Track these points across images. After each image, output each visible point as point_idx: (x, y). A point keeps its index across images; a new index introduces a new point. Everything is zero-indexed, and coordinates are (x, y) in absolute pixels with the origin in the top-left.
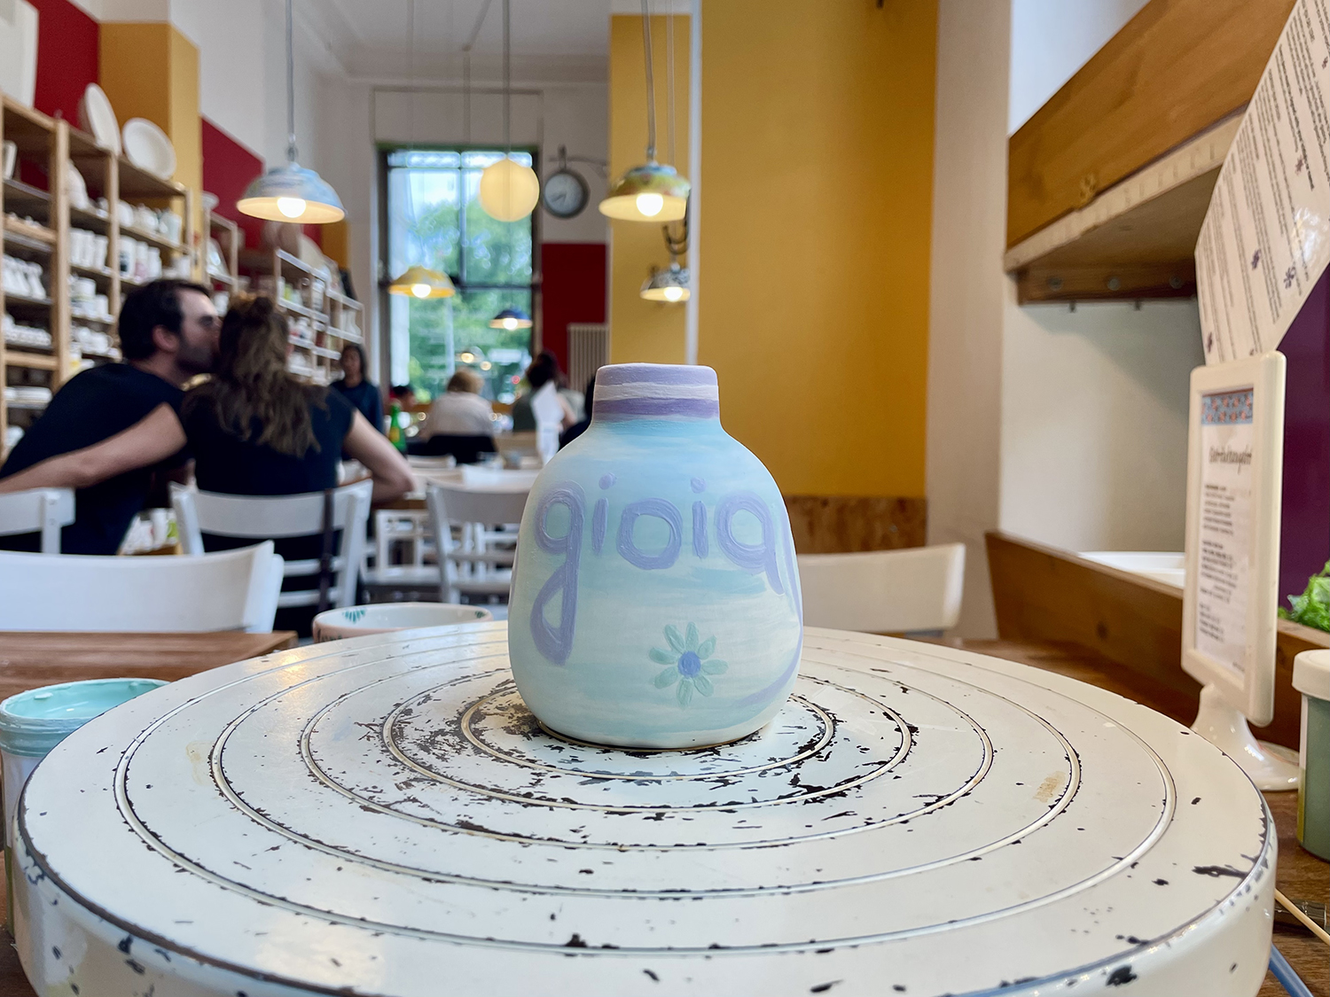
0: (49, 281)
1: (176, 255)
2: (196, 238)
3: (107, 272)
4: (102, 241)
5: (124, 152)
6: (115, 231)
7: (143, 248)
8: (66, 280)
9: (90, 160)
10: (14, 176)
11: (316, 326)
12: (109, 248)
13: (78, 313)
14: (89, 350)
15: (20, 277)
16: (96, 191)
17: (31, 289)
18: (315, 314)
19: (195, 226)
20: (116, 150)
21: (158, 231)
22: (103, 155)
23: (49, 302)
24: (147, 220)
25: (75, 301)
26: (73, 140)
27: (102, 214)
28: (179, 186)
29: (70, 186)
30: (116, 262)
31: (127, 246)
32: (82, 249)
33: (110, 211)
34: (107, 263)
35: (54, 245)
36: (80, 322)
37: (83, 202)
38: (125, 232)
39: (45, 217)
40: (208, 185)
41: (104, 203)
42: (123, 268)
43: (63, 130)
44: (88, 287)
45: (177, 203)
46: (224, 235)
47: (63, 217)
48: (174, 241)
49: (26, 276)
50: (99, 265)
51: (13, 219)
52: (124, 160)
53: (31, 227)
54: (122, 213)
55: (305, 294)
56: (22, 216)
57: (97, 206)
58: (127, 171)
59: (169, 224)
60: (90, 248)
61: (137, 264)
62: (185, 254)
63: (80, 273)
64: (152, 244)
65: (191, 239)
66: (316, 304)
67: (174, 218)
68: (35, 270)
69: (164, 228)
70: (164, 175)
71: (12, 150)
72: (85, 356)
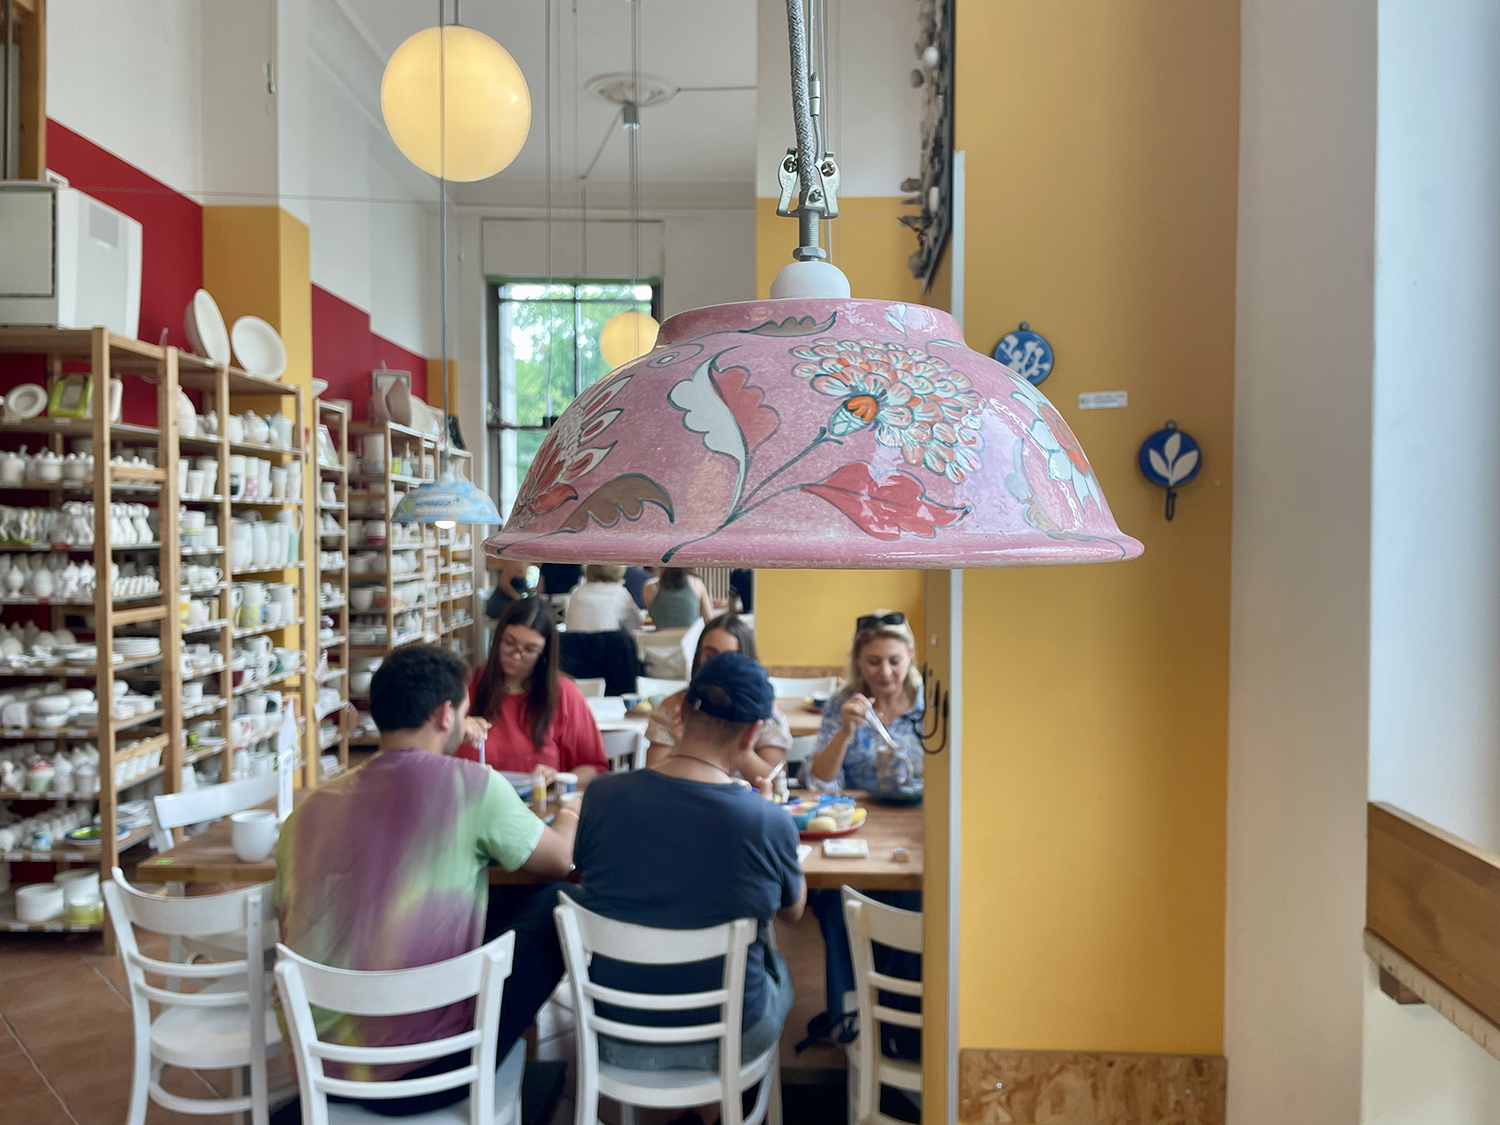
1: (286, 460)
2: (308, 429)
3: (218, 498)
4: (213, 465)
6: (226, 451)
7: (254, 462)
8: (177, 515)
10: (122, 417)
13: (188, 551)
14: (198, 588)
15: (128, 524)
17: (140, 535)
19: (306, 420)
20: (226, 363)
21: (269, 440)
22: (213, 372)
23: (158, 545)
24: (258, 429)
25: (185, 539)
27: (212, 437)
28: (290, 384)
29: (181, 417)
30: (226, 486)
31: (238, 465)
33: (220, 432)
35: (163, 483)
36: (190, 560)
37: (191, 426)
38: (236, 451)
39: (153, 452)
40: (320, 373)
41: (214, 422)
42: (234, 490)
43: (172, 356)
44: (199, 519)
45: (288, 402)
46: (334, 419)
47: (173, 451)
48: (286, 445)
49: (133, 519)
50: (210, 495)
51: (122, 462)
52: (234, 372)
53: (140, 466)
54: (234, 430)
56: (129, 456)
57: (208, 429)
58: (241, 385)
59: (280, 430)
61: (248, 480)
62: (295, 455)
63: (192, 506)
64: (263, 455)
65: (302, 438)
67: (286, 421)
68: (141, 511)
69: (275, 434)
70: (270, 378)
71: (119, 387)
72: (195, 596)
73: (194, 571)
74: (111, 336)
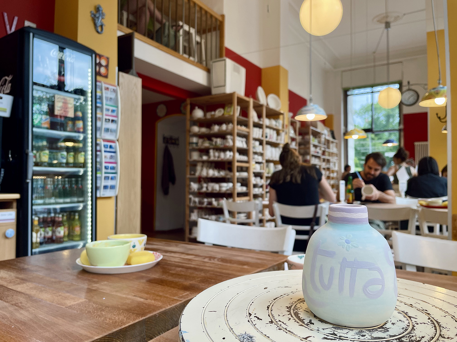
0: (247, 143)
1: (281, 132)
2: (286, 126)
3: (262, 139)
4: (261, 130)
5: (267, 104)
6: (264, 127)
7: (272, 131)
8: (252, 142)
9: (258, 108)
10: (240, 115)
11: (323, 149)
12: (263, 132)
13: (255, 151)
14: (257, 161)
15: (241, 142)
16: (260, 116)
17: (243, 145)
18: (322, 146)
19: (286, 122)
20: (265, 104)
21: (276, 126)
22: (261, 106)
23: (247, 148)
24: (273, 123)
25: (254, 147)
26: (254, 103)
27: (261, 123)
28: (282, 112)
29: (253, 116)
30: (264, 136)
31: (268, 131)
32: (256, 133)
33: (263, 121)
34: (262, 136)
35: (249, 132)
36: (255, 153)
37: (256, 119)
38: (267, 127)
39: (246, 125)
40: (290, 110)
41: (262, 119)
42: (266, 137)
43: (251, 101)
44: (257, 143)
45: (281, 117)
46: (295, 124)
47: (251, 124)
48: (280, 128)
49: (242, 141)
50: (260, 137)
51: (239, 127)
52: (267, 106)
53: (243, 128)
54: (266, 122)
55: (319, 139)
56: (241, 125)
57: (260, 120)
58: (269, 110)
59: (279, 123)
60: (258, 132)
61: (270, 136)
62: (283, 131)
63: (255, 140)
64: (274, 129)
65: (285, 126)
66: (323, 142)
67: (280, 121)
68: (244, 140)
69: (277, 124)
70: (277, 109)
71: (239, 108)
72: (257, 163)
73: (256, 156)
74: (237, 95)
